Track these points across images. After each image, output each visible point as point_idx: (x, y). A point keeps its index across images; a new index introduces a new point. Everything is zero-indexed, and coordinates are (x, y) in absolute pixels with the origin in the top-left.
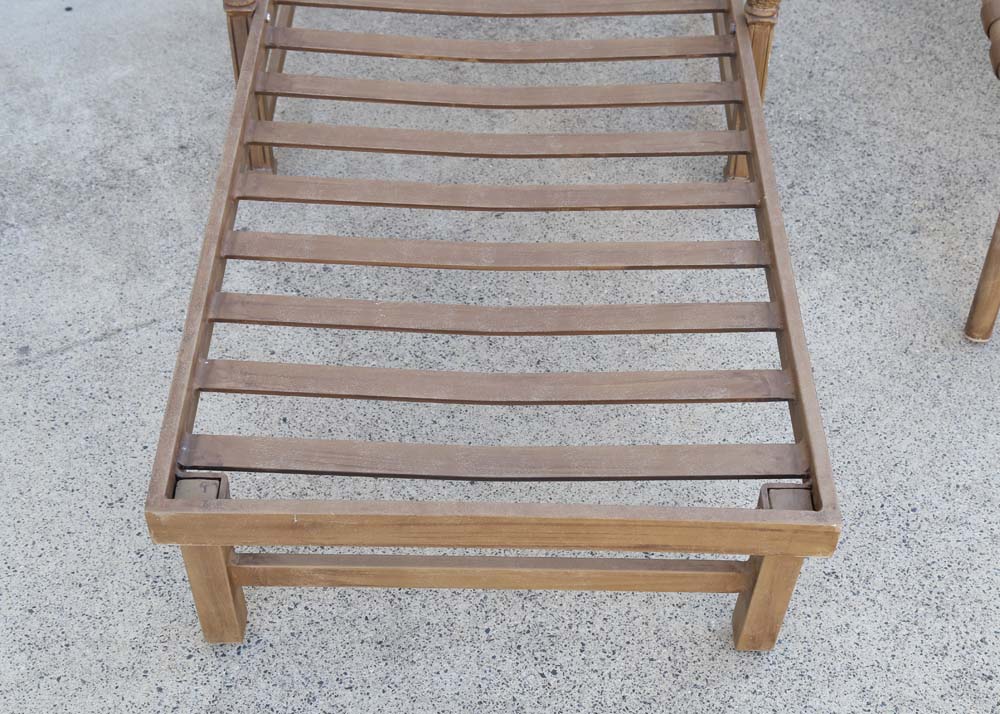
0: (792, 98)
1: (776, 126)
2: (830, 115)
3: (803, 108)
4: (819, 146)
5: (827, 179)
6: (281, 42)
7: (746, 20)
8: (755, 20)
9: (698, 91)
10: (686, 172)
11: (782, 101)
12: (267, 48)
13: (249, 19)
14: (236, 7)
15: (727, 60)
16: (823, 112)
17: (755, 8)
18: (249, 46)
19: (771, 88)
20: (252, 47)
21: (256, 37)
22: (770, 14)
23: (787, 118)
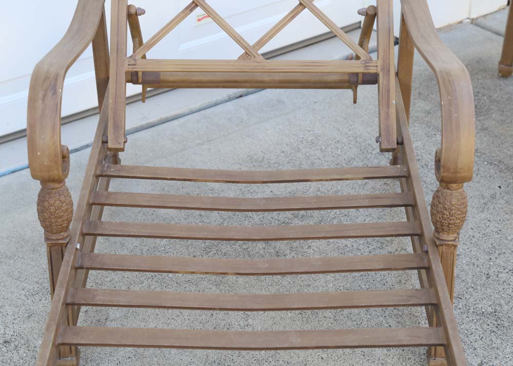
0: (475, 294)
1: (465, 316)
2: (506, 307)
3: (484, 302)
4: (499, 332)
5: (508, 359)
6: (86, 265)
7: (436, 243)
8: (442, 243)
9: (402, 296)
10: (397, 353)
11: (468, 297)
12: (77, 269)
13: (64, 248)
14: (54, 240)
15: (423, 272)
16: (500, 305)
17: (441, 234)
18: (62, 269)
19: (458, 287)
20: (65, 269)
21: (68, 262)
22: (453, 238)
23: (472, 310)
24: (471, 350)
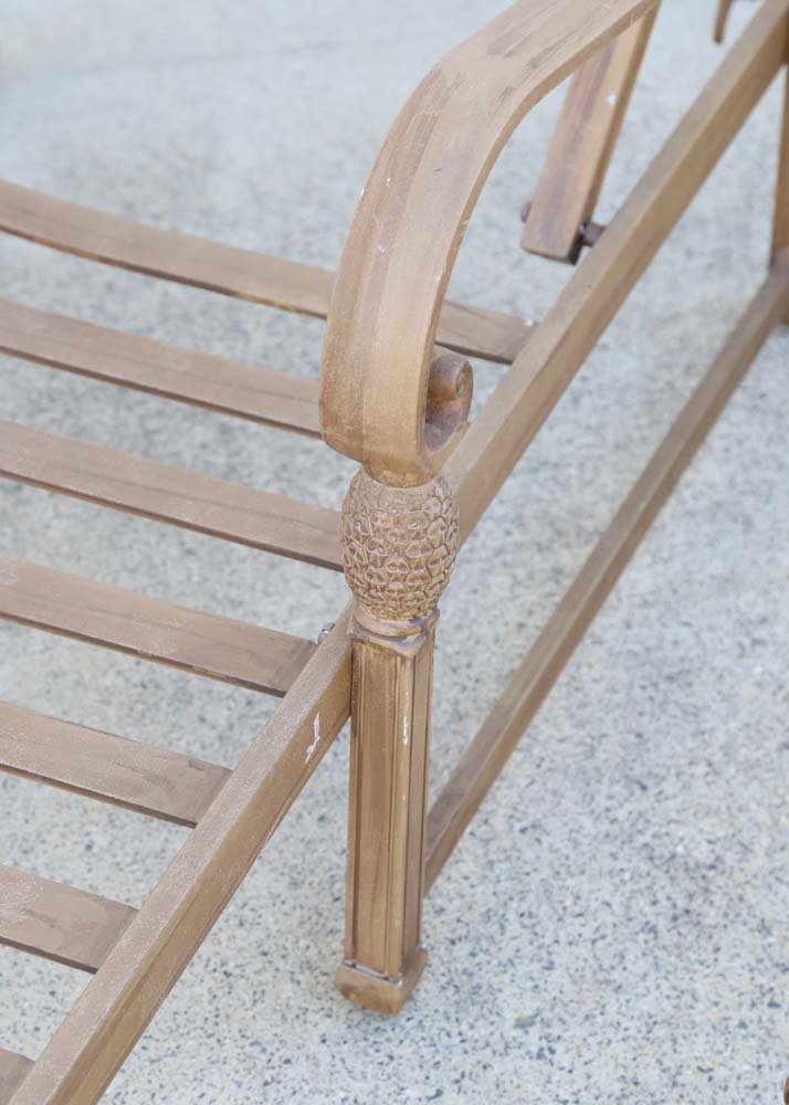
0: (699, 787)
1: (607, 848)
2: (758, 862)
3: (706, 824)
4: (667, 939)
5: (621, 1034)
10: (312, 902)
23: (647, 838)
24: (536, 966)
